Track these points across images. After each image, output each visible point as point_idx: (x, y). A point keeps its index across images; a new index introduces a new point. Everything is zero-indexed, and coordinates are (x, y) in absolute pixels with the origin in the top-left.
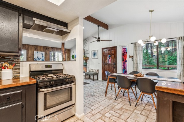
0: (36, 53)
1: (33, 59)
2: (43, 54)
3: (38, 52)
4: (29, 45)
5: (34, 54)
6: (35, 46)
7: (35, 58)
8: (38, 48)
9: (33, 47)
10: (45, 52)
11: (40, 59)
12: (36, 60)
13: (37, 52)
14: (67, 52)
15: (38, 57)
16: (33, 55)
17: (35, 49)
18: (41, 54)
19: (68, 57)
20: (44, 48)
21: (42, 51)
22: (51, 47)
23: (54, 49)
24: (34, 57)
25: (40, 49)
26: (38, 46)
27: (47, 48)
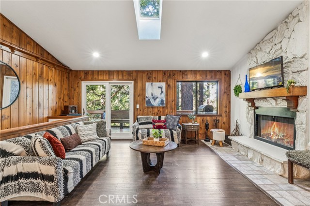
0: (148, 85)
1: (145, 99)
2: (161, 88)
3: (154, 83)
4: (138, 72)
6: (148, 71)
7: (147, 97)
8: (154, 76)
9: (145, 75)
10: (167, 83)
11: (157, 98)
12: (149, 100)
13: (150, 83)
14: (221, 79)
15: (152, 95)
16: (144, 89)
17: (148, 78)
18: (159, 87)
20: (165, 74)
21: (160, 82)
22: (180, 71)
23: (187, 75)
24: (147, 95)
25: (157, 77)
26: (153, 71)
27: (170, 75)
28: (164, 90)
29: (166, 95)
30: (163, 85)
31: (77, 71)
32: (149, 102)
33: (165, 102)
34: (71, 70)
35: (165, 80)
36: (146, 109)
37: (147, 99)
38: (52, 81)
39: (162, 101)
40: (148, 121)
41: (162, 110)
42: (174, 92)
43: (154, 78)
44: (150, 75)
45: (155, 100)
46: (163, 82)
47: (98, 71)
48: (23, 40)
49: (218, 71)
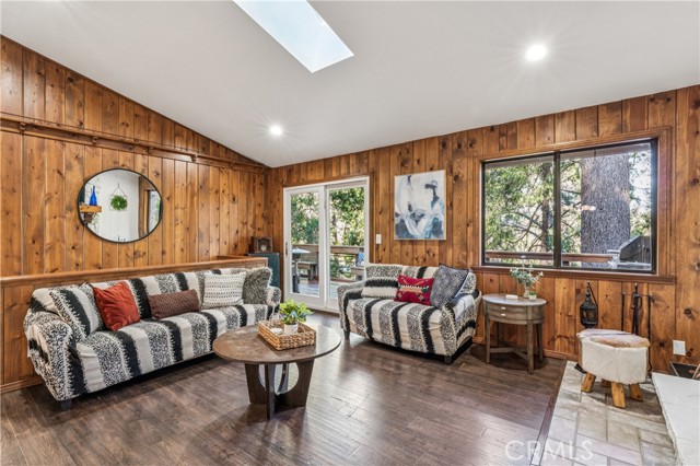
0: (401, 183)
3: (414, 177)
4: (378, 151)
5: (393, 194)
6: (401, 145)
7: (397, 215)
8: (416, 157)
9: (394, 157)
10: (450, 171)
11: (423, 215)
12: (403, 221)
13: (406, 177)
14: (672, 129)
15: (410, 208)
17: (403, 165)
18: (427, 186)
21: (432, 169)
22: (492, 129)
24: (397, 210)
25: (422, 160)
26: (413, 142)
27: (460, 146)
28: (441, 192)
29: (450, 206)
30: (439, 177)
31: (277, 169)
32: (402, 228)
33: (444, 228)
34: (269, 169)
35: (446, 163)
36: (398, 246)
37: (397, 221)
38: (227, 192)
39: (436, 226)
41: (436, 249)
42: (470, 195)
43: (415, 163)
44: (407, 155)
45: (417, 222)
46: (439, 169)
47: (307, 164)
48: (168, 131)
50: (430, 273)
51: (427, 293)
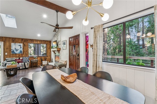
0: (13, 44)
1: (11, 50)
2: (20, 46)
3: (16, 44)
4: (6, 38)
6: (12, 38)
7: (12, 50)
8: (16, 40)
9: (11, 40)
10: (23, 44)
11: (18, 50)
12: (13, 51)
13: (14, 43)
14: (48, 44)
15: (15, 49)
16: (10, 46)
17: (13, 41)
18: (19, 45)
19: (48, 48)
20: (22, 40)
21: (20, 43)
22: (30, 39)
23: (33, 41)
24: (12, 49)
25: (18, 41)
26: (16, 38)
27: (25, 40)
28: (22, 46)
29: (23, 49)
30: (22, 44)
33: (22, 52)
35: (23, 42)
36: (12, 55)
37: (12, 51)
39: (21, 52)
40: (12, 60)
41: (21, 55)
42: (27, 47)
43: (16, 41)
44: (14, 40)
45: (17, 51)
46: (21, 43)
49: (46, 41)
50: (21, 58)
51: (22, 61)
